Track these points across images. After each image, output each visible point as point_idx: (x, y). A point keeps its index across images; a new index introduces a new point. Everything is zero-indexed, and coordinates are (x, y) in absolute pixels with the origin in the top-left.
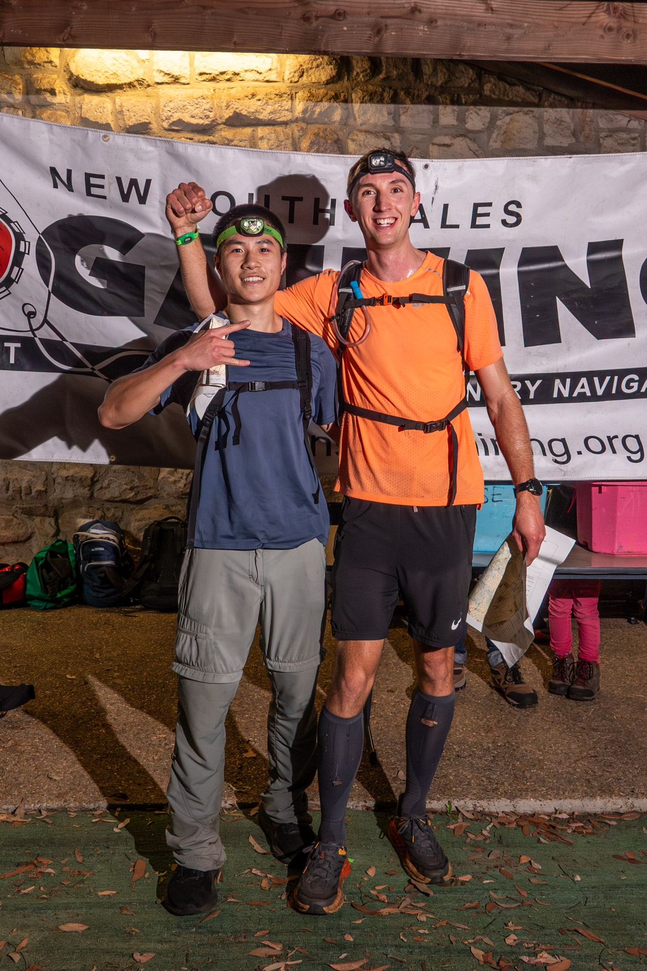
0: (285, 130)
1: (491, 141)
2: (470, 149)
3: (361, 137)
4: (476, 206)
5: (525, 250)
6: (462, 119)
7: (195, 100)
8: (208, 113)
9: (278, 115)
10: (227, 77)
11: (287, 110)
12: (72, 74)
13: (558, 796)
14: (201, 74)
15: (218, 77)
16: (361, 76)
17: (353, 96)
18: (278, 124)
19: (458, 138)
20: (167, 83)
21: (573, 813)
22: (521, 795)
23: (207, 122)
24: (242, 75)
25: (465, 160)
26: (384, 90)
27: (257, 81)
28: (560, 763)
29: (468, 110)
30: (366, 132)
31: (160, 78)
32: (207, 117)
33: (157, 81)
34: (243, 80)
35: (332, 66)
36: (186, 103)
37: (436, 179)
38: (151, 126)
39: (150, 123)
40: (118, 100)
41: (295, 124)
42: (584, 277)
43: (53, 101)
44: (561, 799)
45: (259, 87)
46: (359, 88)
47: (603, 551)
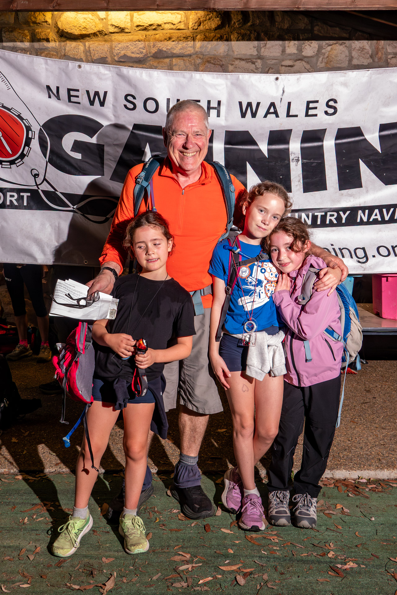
0: (189, 60)
1: (319, 62)
2: (305, 68)
3: (237, 62)
4: (308, 103)
5: (340, 130)
6: (300, 50)
7: (134, 42)
8: (142, 50)
9: (186, 50)
10: (154, 27)
11: (191, 47)
12: (59, 29)
13: (360, 468)
14: (138, 26)
15: (148, 28)
16: (237, 24)
17: (232, 37)
18: (185, 56)
19: (298, 61)
20: (117, 33)
21: (370, 479)
22: (337, 467)
23: (141, 56)
24: (163, 26)
25: (302, 74)
26: (251, 33)
27: (172, 29)
28: (362, 448)
29: (304, 43)
30: (240, 59)
31: (112, 29)
32: (142, 53)
33: (110, 31)
34: (163, 29)
35: (218, 19)
36: (129, 45)
37: (283, 86)
38: (107, 59)
39: (107, 57)
40: (87, 44)
41: (196, 55)
42: (377, 146)
43: (48, 46)
44: (362, 470)
45: (173, 33)
46: (235, 31)
47: (389, 317)
